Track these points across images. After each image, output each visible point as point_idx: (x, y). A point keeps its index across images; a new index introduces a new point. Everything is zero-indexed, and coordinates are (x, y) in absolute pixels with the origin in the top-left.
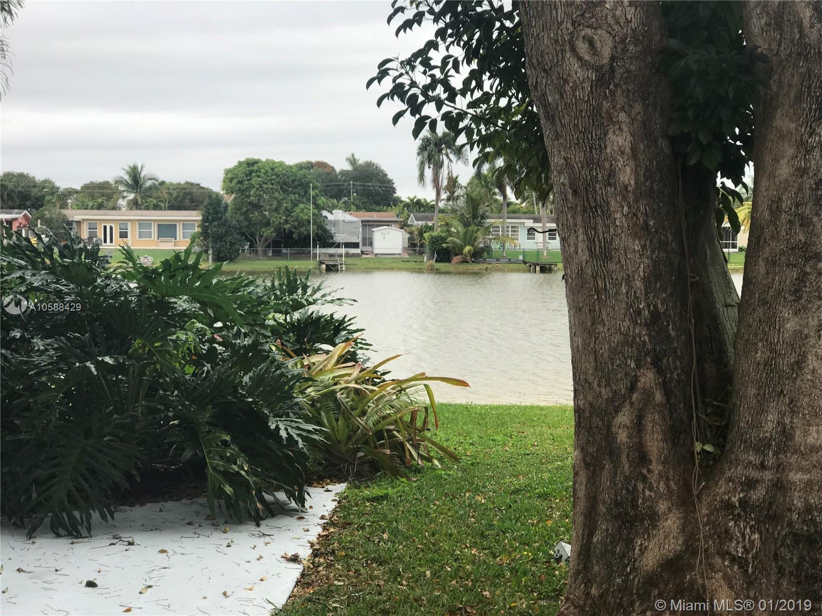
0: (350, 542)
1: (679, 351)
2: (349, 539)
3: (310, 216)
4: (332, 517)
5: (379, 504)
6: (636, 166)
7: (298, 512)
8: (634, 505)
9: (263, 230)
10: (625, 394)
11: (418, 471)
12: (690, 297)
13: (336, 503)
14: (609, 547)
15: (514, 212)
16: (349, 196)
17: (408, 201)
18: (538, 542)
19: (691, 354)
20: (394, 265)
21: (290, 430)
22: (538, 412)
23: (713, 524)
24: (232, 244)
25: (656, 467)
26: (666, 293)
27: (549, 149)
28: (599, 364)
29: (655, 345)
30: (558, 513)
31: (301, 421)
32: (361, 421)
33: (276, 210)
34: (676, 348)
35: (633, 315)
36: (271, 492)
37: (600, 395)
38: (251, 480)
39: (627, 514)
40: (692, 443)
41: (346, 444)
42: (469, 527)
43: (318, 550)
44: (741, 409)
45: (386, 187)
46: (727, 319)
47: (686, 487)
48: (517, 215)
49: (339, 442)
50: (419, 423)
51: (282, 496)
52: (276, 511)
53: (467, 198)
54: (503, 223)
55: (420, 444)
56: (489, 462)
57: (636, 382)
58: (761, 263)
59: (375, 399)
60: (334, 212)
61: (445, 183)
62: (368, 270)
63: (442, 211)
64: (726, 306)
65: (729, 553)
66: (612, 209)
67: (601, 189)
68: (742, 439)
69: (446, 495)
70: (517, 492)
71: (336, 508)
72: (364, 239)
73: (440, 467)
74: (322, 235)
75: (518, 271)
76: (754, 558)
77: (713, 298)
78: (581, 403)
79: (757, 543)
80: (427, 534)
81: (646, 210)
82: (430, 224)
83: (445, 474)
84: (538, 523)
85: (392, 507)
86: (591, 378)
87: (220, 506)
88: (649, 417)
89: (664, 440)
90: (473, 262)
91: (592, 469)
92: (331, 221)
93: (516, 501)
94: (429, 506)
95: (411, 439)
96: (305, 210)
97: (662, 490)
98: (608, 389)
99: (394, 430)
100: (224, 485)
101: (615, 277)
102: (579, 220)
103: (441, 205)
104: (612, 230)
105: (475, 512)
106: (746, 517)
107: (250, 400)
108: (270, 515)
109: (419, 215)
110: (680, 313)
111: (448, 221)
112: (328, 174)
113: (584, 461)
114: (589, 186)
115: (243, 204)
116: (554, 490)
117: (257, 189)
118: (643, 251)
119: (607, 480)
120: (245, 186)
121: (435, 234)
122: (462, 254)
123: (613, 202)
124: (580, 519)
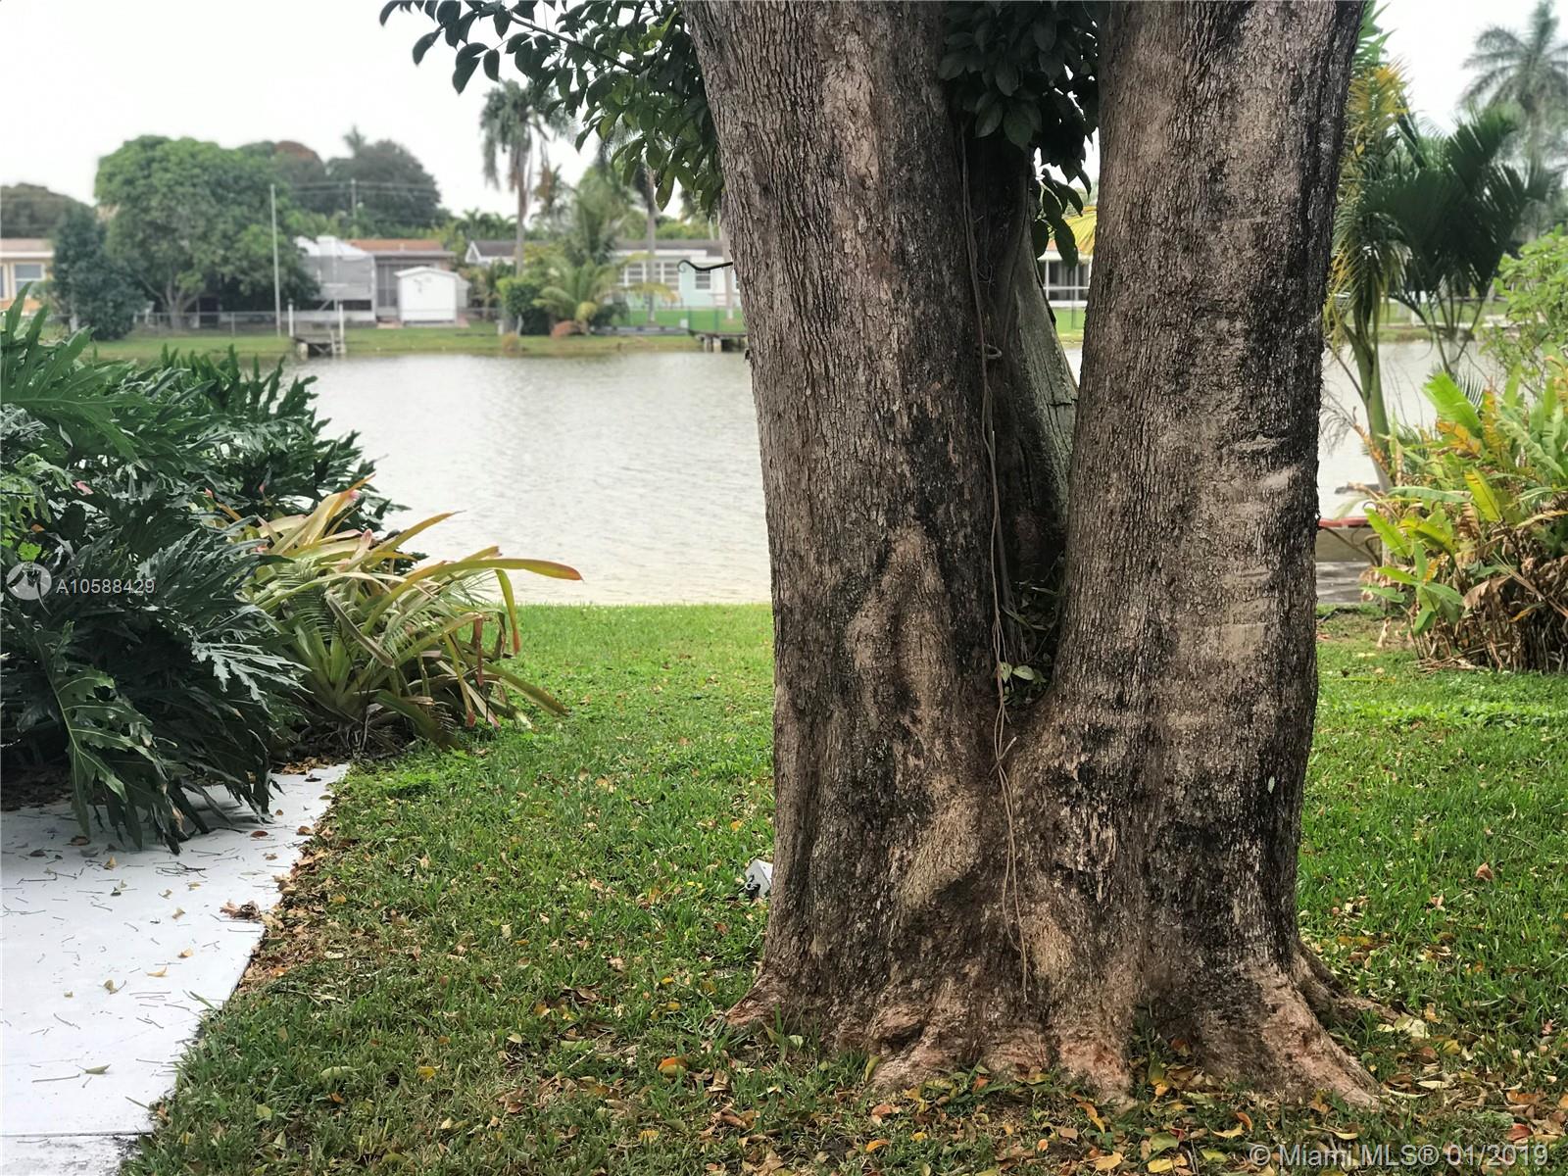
0: (357, 876)
1: (966, 491)
2: (354, 870)
3: (272, 250)
4: (322, 830)
5: (413, 801)
6: (882, 139)
7: (257, 822)
8: (888, 786)
9: (180, 276)
10: (868, 577)
11: (487, 736)
12: (986, 387)
13: (329, 803)
14: (843, 866)
15: (670, 236)
16: (348, 207)
17: (464, 217)
18: (714, 862)
19: (990, 497)
20: (441, 341)
21: (234, 666)
22: (717, 617)
23: (1033, 815)
24: (118, 306)
25: (927, 712)
26: (940, 381)
27: (714, 108)
28: (817, 520)
29: (922, 481)
30: (753, 807)
31: (255, 648)
32: (375, 644)
33: (204, 237)
34: (961, 486)
35: (880, 424)
36: (200, 787)
37: (821, 579)
38: (160, 764)
39: (875, 802)
40: (994, 665)
41: (347, 686)
42: (584, 840)
43: (293, 894)
44: (1082, 598)
45: (422, 191)
46: (1057, 430)
47: (984, 747)
48: (676, 241)
49: (333, 685)
50: (488, 645)
51: (220, 794)
52: (208, 822)
53: (580, 210)
54: (648, 257)
55: (491, 685)
56: (623, 715)
57: (887, 552)
58: (1114, 322)
59: (400, 600)
60: (320, 239)
61: (536, 181)
62: (391, 353)
63: (531, 237)
64: (1055, 405)
65: (1061, 867)
66: (835, 222)
67: (814, 183)
68: (1083, 655)
69: (541, 780)
70: (675, 769)
71: (329, 812)
72: (381, 294)
73: (530, 726)
74: (297, 286)
75: (679, 349)
76: (1107, 873)
77: (1030, 390)
78: (786, 595)
79: (1112, 846)
80: (503, 855)
81: (900, 223)
82: (508, 261)
83: (539, 741)
84: (716, 825)
85: (437, 807)
86: (802, 548)
87: (98, 817)
88: (913, 618)
89: (943, 661)
90: (593, 333)
91: (808, 720)
92: (314, 259)
93: (673, 788)
94: (507, 803)
95: (473, 676)
96: (263, 238)
97: (938, 755)
98: (836, 568)
99: (439, 659)
100: (105, 777)
101: (844, 353)
102: (774, 245)
103: (528, 224)
104: (836, 262)
105: (596, 810)
106: (1092, 799)
107: (153, 608)
108: (198, 831)
109: (486, 244)
110: (969, 419)
111: (543, 256)
112: (306, 165)
113: (794, 704)
114: (792, 181)
115: (135, 224)
116: (747, 765)
117: (165, 195)
118: (896, 302)
119: (837, 741)
120: (140, 190)
121: (518, 281)
122: (572, 319)
123: (838, 210)
124: (788, 815)
